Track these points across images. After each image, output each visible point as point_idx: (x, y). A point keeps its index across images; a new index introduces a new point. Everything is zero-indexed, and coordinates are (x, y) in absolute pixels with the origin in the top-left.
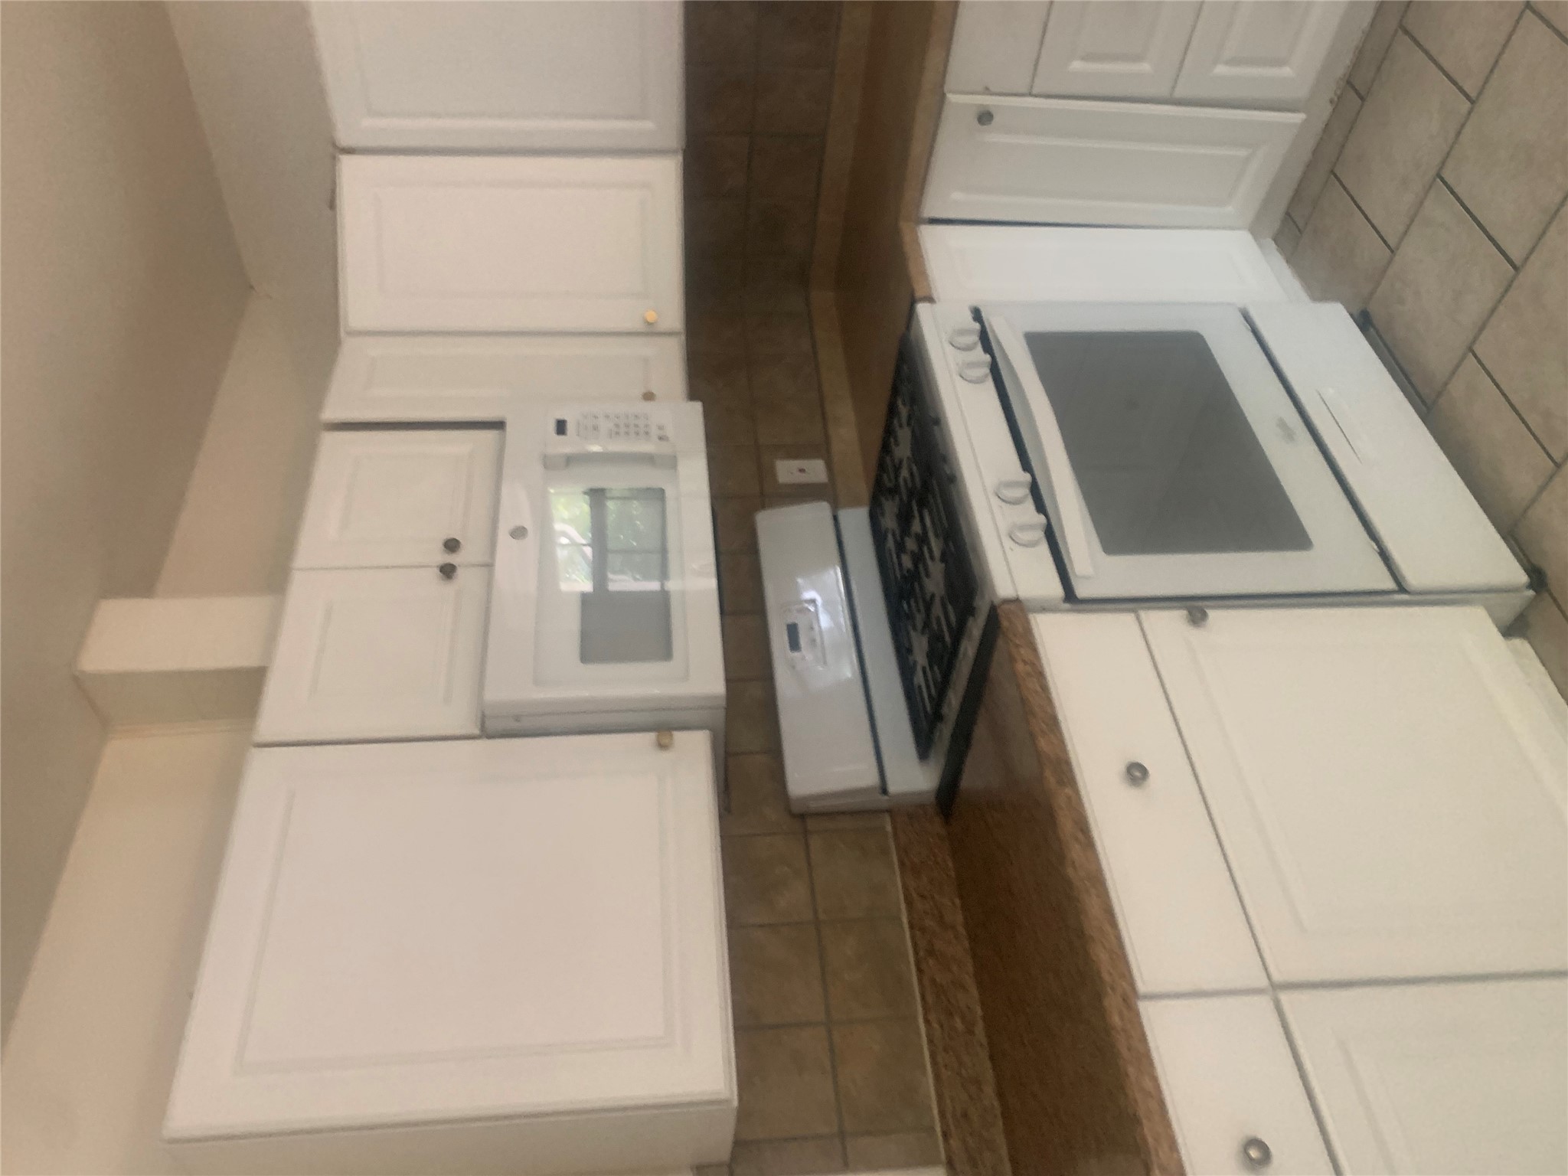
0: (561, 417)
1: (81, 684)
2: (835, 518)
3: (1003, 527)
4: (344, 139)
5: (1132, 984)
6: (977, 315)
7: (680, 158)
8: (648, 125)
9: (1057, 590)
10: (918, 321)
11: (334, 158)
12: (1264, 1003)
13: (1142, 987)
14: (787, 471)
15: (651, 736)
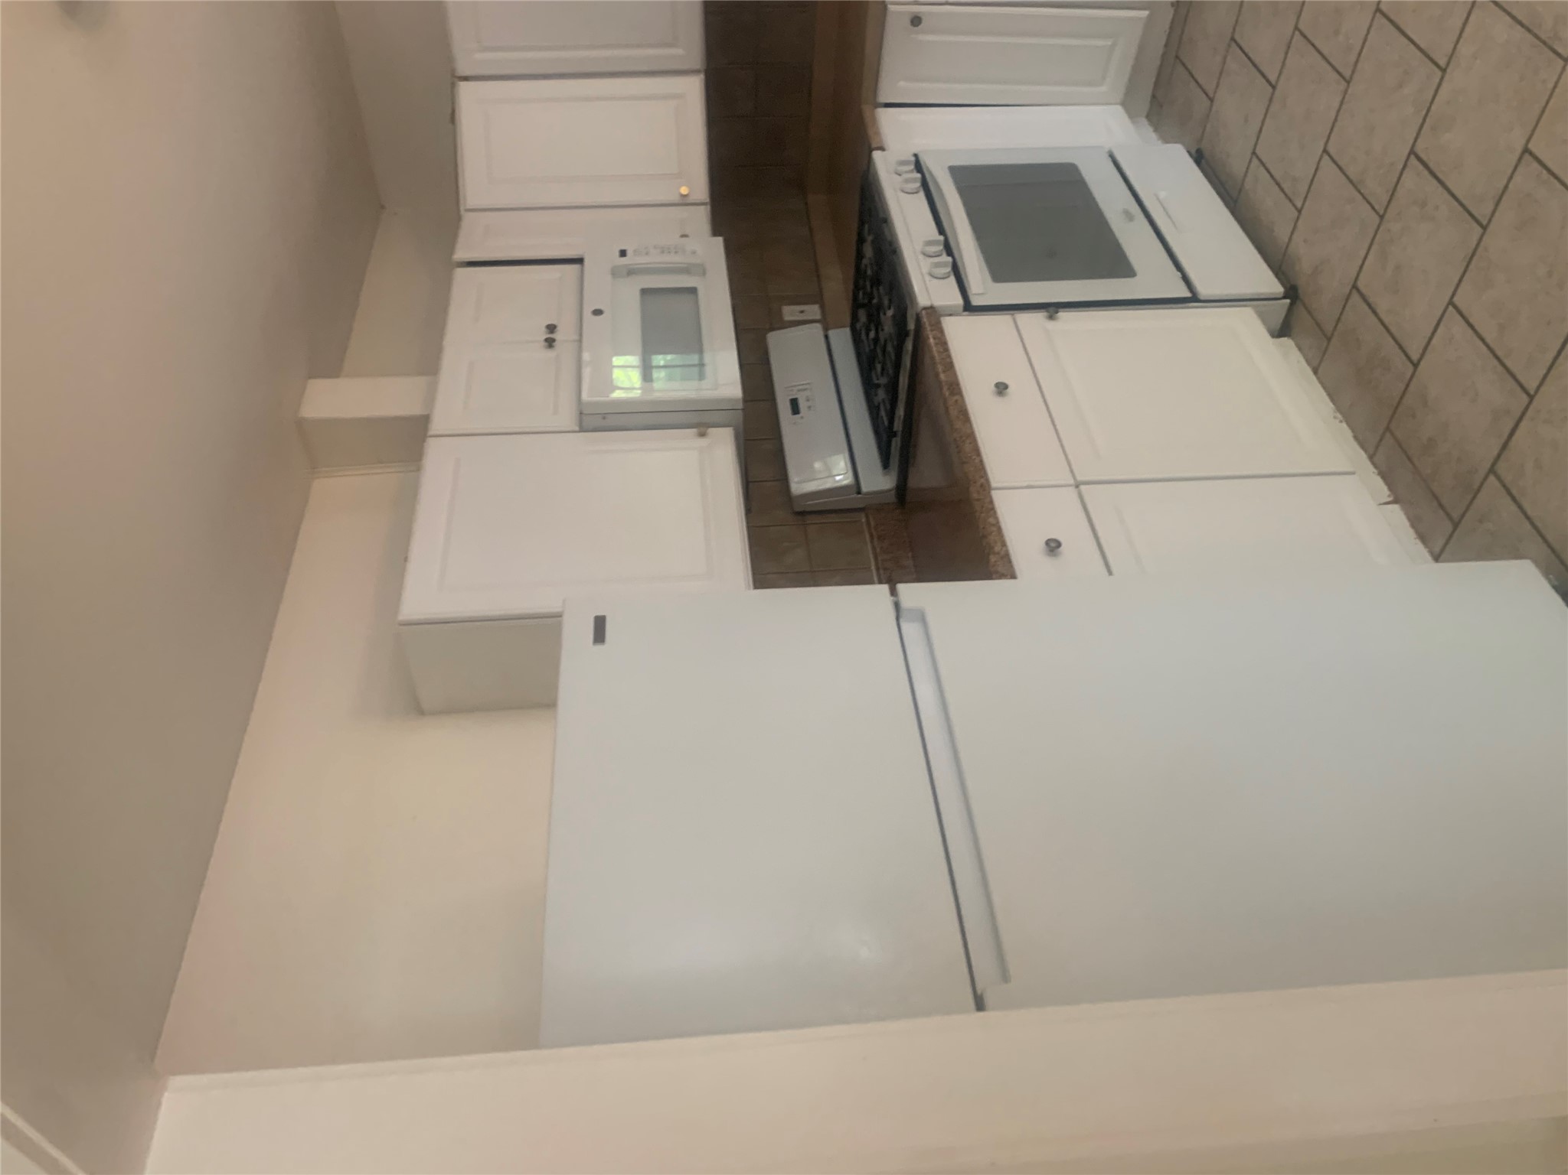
0: (623, 248)
1: (301, 424)
2: (826, 337)
3: (925, 270)
4: (463, 69)
5: (987, 480)
6: (916, 155)
7: (702, 76)
8: (680, 51)
9: (959, 301)
10: (874, 163)
11: (453, 85)
12: (1072, 491)
13: (994, 484)
14: (790, 312)
15: (694, 430)
